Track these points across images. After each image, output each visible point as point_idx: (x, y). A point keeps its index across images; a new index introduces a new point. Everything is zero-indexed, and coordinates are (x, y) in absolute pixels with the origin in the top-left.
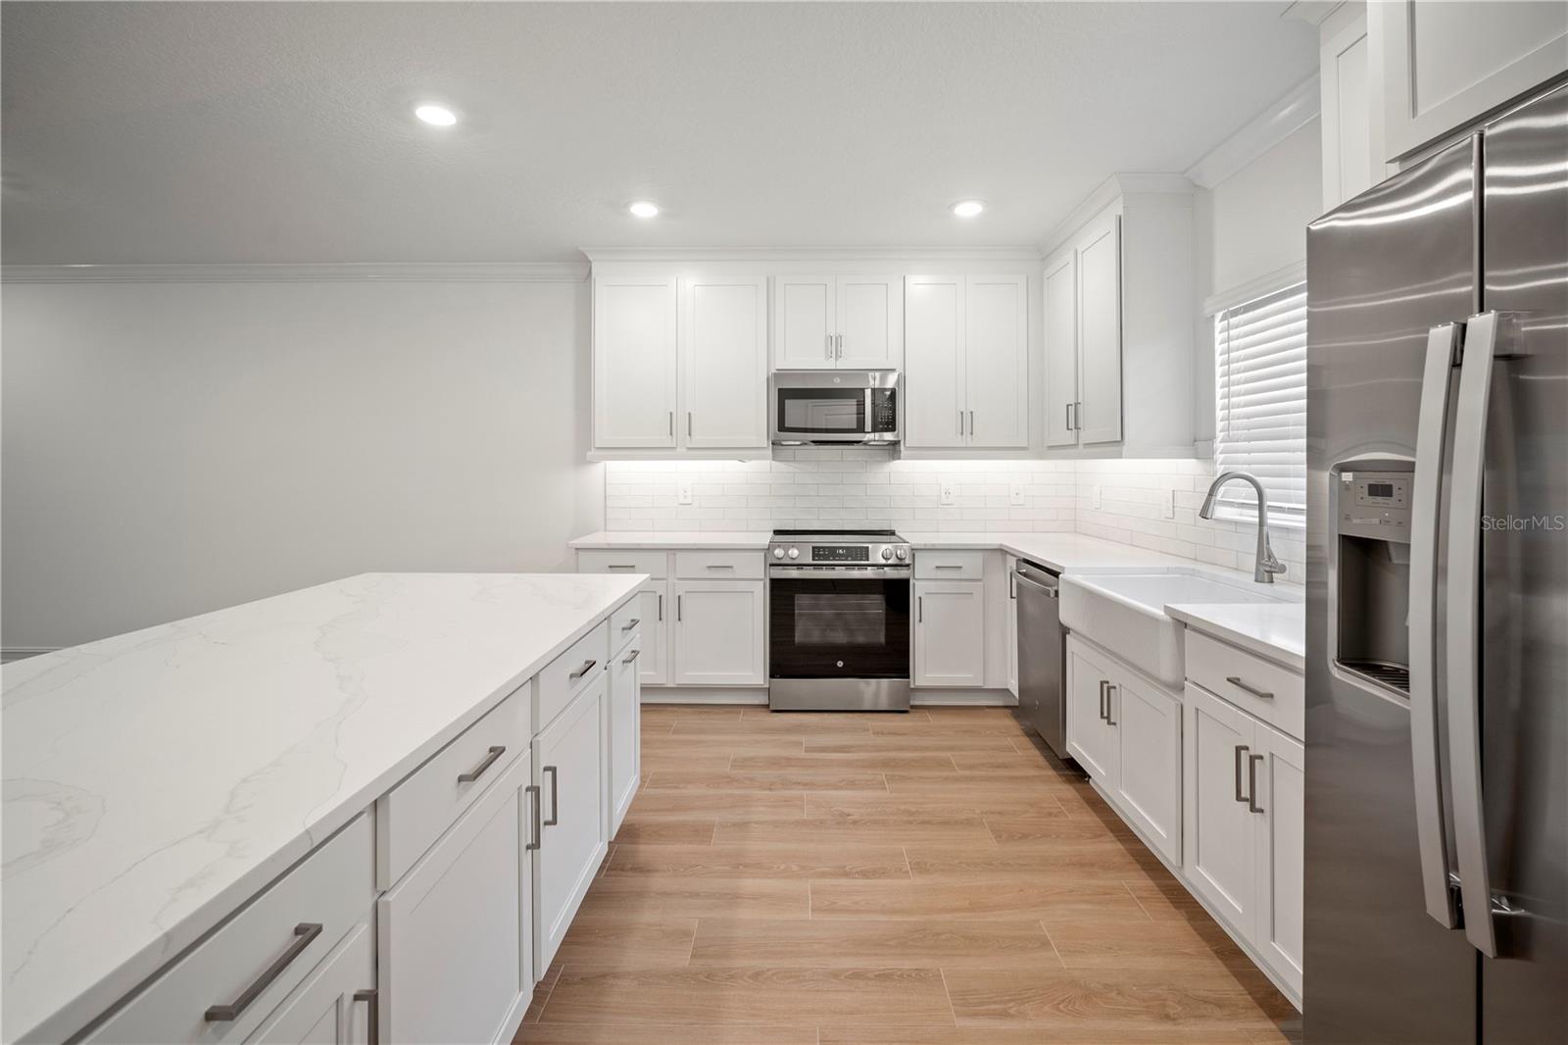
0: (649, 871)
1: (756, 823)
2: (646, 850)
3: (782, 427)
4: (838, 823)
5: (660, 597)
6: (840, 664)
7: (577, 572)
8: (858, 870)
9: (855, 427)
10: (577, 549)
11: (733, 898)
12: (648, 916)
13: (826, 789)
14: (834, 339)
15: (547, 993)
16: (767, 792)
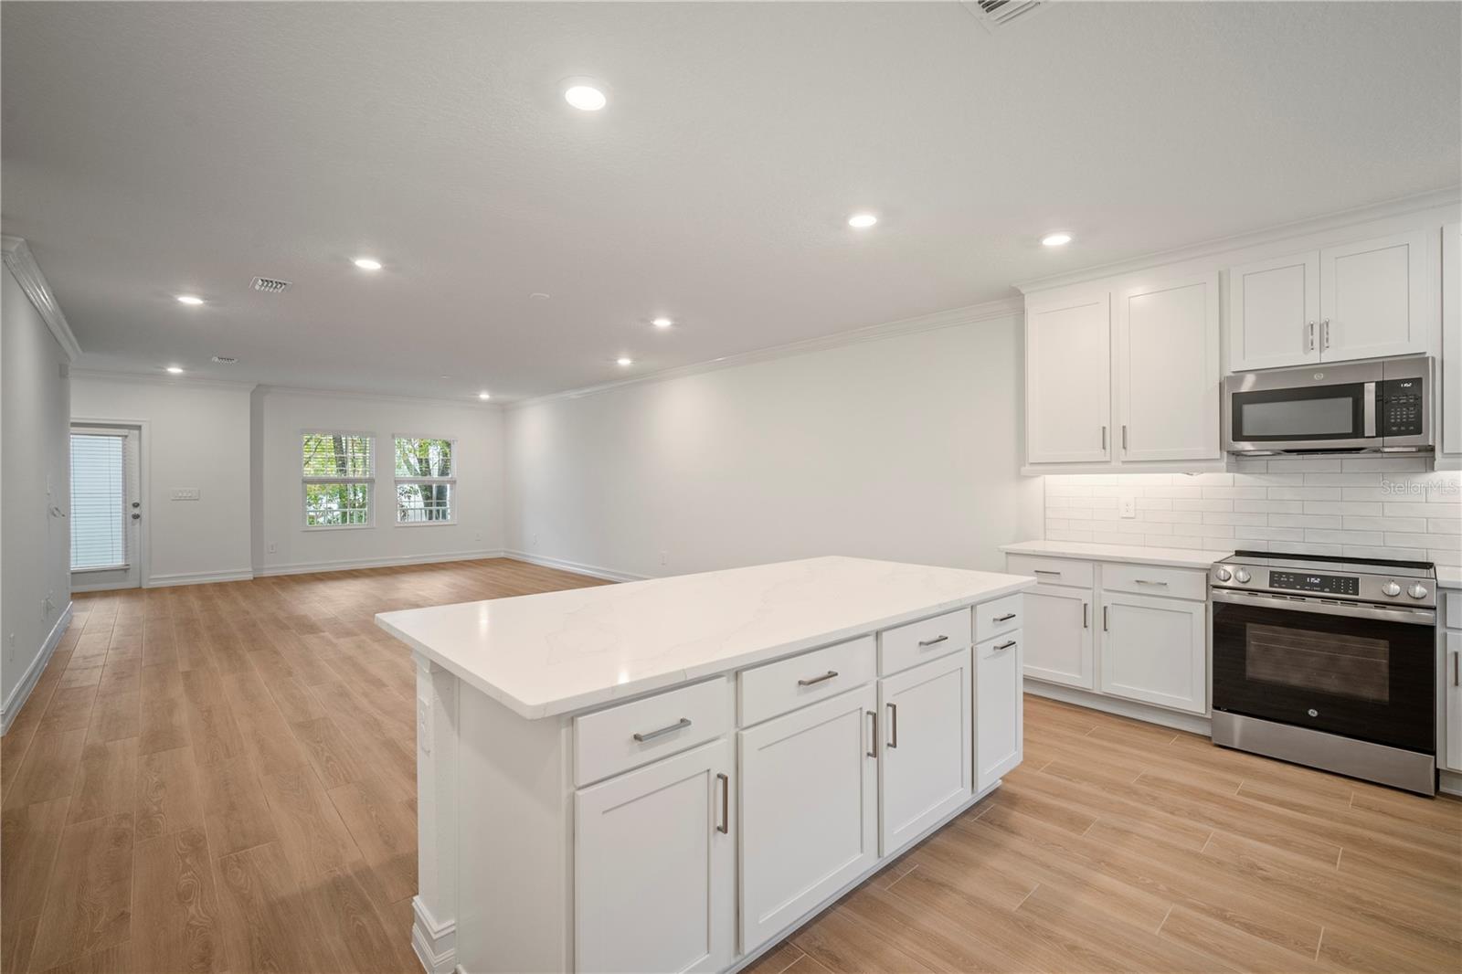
0: (1013, 832)
1: (1138, 835)
2: (1017, 817)
3: (1238, 435)
4: (1241, 871)
5: (1085, 605)
6: (1313, 713)
7: (1007, 573)
8: (1242, 920)
9: (1351, 431)
10: (1007, 553)
11: (1081, 884)
12: (996, 862)
13: (1244, 836)
14: (1316, 329)
15: (899, 876)
16: (1169, 815)
